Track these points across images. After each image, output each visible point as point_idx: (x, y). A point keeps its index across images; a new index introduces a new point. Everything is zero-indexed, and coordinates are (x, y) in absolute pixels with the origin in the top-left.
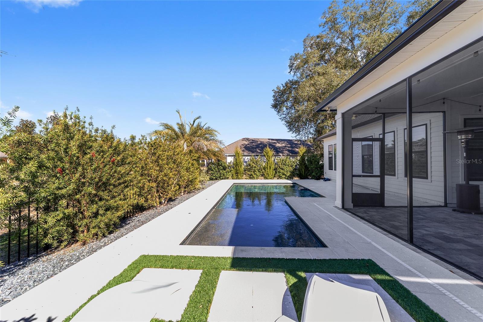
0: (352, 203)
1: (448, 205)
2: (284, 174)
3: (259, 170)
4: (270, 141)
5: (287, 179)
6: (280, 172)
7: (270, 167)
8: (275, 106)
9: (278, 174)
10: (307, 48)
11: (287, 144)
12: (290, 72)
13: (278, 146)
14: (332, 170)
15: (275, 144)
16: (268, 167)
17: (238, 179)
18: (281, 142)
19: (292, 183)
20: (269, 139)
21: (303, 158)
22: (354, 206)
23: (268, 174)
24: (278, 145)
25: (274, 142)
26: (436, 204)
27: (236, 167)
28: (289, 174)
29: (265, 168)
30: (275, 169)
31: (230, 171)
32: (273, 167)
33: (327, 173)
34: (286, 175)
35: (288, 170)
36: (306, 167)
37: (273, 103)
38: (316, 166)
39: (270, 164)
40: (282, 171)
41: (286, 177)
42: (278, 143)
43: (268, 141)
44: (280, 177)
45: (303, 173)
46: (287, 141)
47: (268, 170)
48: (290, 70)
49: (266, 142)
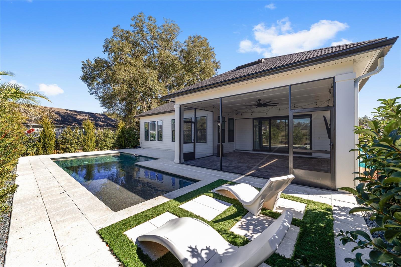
0: (184, 159)
1: (214, 155)
2: (106, 146)
3: (78, 142)
4: (69, 112)
5: (110, 150)
6: (102, 144)
7: (91, 140)
8: (84, 78)
9: (100, 145)
10: (116, 35)
11: (89, 117)
12: (104, 52)
13: (79, 119)
14: (148, 140)
15: (75, 116)
16: (89, 139)
17: (47, 154)
18: (82, 114)
19: (120, 153)
20: (66, 110)
21: (122, 132)
22: (185, 161)
23: (89, 146)
24: (79, 117)
25: (74, 113)
26: (209, 155)
27: (43, 140)
28: (111, 145)
29: (85, 140)
30: (96, 141)
31: (34, 145)
32: (94, 139)
33: (143, 143)
34: (108, 146)
35: (110, 142)
36: (126, 139)
37: (82, 74)
38: (134, 138)
39: (91, 136)
40: (104, 143)
41: (108, 148)
42: (79, 115)
43: (66, 111)
44: (102, 149)
45: (123, 144)
46: (89, 115)
47: (89, 142)
48: (104, 50)
49: (63, 113)
